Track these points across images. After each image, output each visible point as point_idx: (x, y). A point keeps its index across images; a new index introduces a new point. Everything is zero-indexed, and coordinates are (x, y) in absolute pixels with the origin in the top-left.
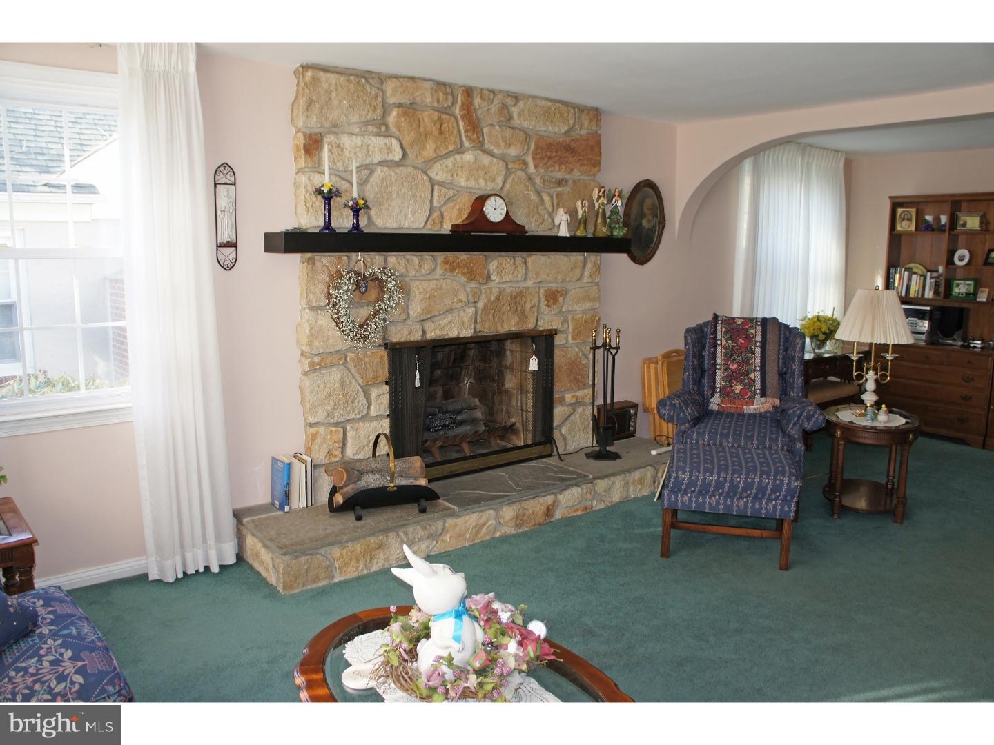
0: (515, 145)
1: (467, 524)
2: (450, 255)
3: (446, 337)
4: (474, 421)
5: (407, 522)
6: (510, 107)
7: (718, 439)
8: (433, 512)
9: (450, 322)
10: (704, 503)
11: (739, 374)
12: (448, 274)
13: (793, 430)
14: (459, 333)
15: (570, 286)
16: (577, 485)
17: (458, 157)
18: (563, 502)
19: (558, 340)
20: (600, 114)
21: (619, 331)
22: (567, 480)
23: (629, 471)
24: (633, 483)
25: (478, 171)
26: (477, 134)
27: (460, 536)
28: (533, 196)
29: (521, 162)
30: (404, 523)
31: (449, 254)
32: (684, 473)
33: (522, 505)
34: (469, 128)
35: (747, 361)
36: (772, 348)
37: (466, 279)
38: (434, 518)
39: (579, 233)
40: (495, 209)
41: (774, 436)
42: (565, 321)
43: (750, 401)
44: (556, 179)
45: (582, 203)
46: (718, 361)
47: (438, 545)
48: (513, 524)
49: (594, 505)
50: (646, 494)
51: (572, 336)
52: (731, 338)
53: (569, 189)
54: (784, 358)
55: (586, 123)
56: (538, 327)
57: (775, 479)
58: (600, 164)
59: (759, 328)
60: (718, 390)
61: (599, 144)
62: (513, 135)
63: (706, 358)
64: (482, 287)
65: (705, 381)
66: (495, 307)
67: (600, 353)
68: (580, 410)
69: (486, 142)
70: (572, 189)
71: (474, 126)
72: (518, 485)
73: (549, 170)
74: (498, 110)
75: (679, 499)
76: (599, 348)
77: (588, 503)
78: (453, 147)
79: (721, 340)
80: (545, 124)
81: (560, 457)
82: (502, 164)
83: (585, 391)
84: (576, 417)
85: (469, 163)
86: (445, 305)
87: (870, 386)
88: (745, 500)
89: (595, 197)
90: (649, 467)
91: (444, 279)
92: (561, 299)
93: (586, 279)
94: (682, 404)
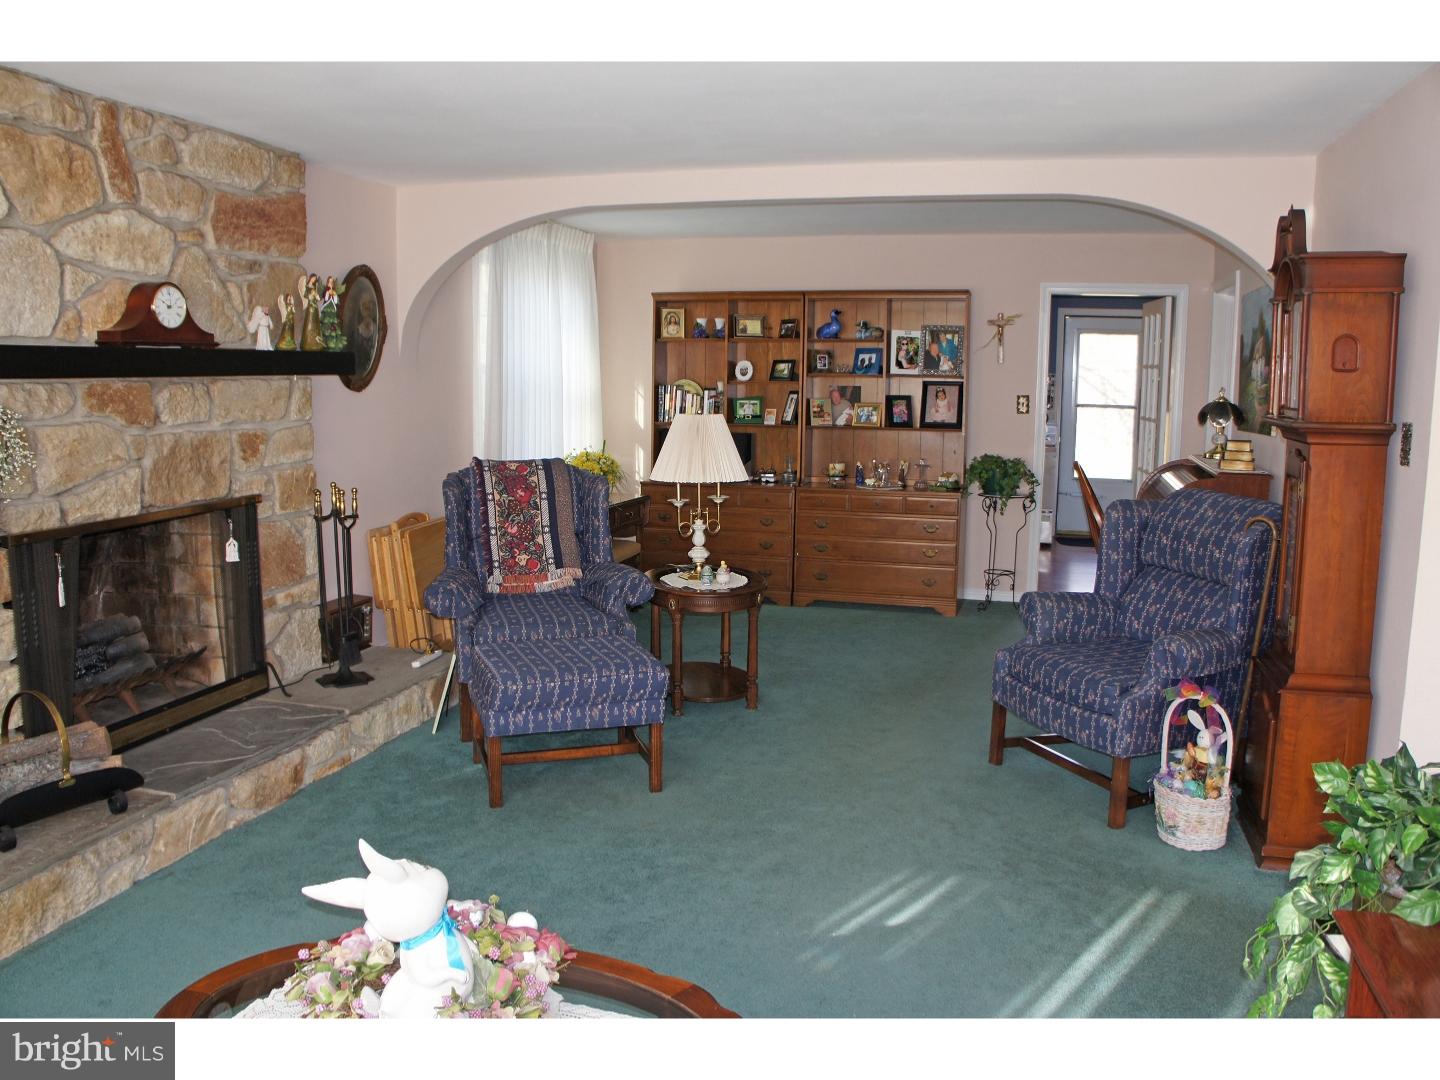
0: (187, 205)
1: (187, 818)
2: (96, 382)
3: (99, 519)
4: (135, 654)
5: (100, 833)
6: (176, 142)
7: (524, 631)
8: (138, 809)
9: (105, 494)
10: (546, 719)
11: (522, 539)
12: (95, 413)
13: (615, 606)
14: (119, 511)
15: (271, 427)
16: (329, 728)
17: (100, 218)
18: (314, 758)
19: (263, 511)
20: (305, 164)
21: (355, 491)
22: (315, 723)
23: (391, 696)
24: (398, 714)
25: (132, 243)
26: (129, 182)
27: (179, 839)
28: (216, 287)
29: (196, 232)
30: (96, 835)
31: (94, 381)
32: (515, 683)
33: (261, 771)
34: (116, 171)
35: (531, 521)
36: (563, 499)
37: (123, 422)
38: (141, 818)
39: (284, 346)
40: (169, 307)
41: (597, 618)
42: (269, 482)
43: (543, 575)
44: (247, 260)
45: (286, 299)
46: (492, 523)
47: (147, 862)
48: (252, 804)
49: (352, 754)
50: (415, 726)
51: (280, 504)
52: (505, 490)
53: (265, 277)
54: (579, 513)
55: (285, 176)
56: (232, 492)
57: (637, 673)
58: (305, 240)
59: (542, 474)
60: (496, 564)
61: (302, 209)
62: (184, 187)
63: (473, 521)
64: (148, 434)
65: (475, 554)
66: (167, 467)
67: (328, 526)
68: (298, 615)
69: (143, 196)
70: (268, 277)
71: (123, 170)
72: (247, 742)
73: (237, 246)
74: (161, 146)
75: (511, 720)
76: (326, 518)
77: (345, 753)
78: (92, 201)
79: (493, 494)
80: (230, 174)
81: (284, 691)
82: (168, 234)
83: (303, 586)
84: (293, 628)
85: (119, 229)
86: (95, 465)
87: (699, 538)
88: (600, 706)
89: (302, 291)
90: (415, 687)
91: (90, 422)
92: (262, 447)
93: (293, 416)
94: (461, 589)
